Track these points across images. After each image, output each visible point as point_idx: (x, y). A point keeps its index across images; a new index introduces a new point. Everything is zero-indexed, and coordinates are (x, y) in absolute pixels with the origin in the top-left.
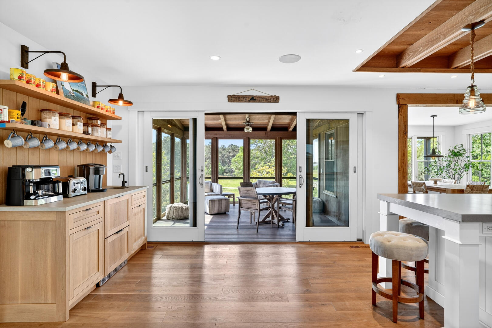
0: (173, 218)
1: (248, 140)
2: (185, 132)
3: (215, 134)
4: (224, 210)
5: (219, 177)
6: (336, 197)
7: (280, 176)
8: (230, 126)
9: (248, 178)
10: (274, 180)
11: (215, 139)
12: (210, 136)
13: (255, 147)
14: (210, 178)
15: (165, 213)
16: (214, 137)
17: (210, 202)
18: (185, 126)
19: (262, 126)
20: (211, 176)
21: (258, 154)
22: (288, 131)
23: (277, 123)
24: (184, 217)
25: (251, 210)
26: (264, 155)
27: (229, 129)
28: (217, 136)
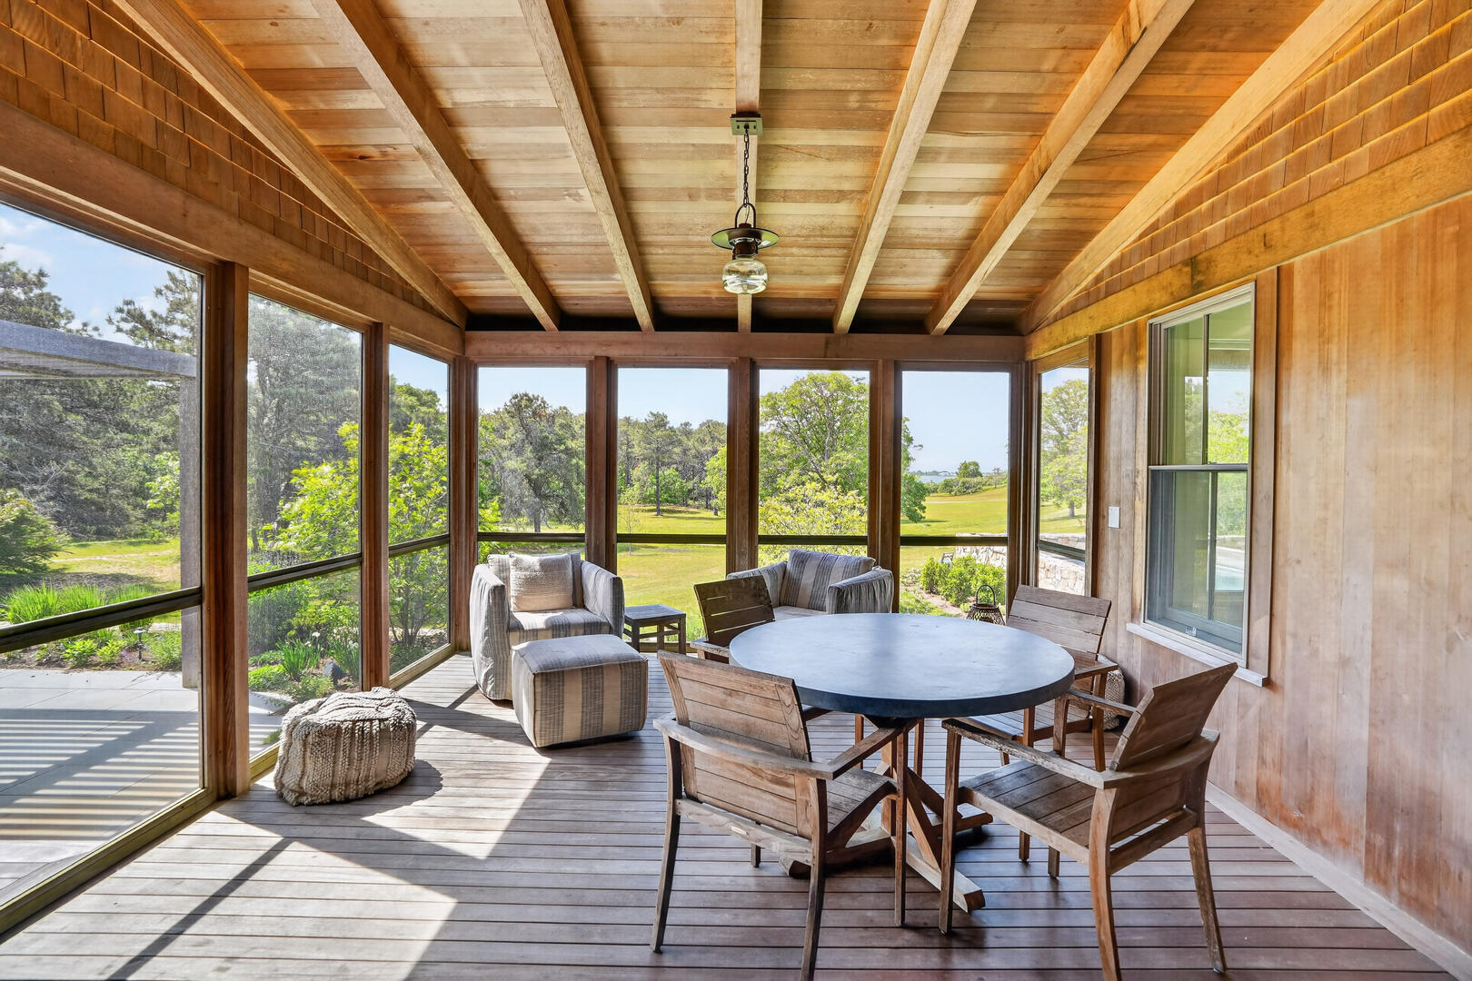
0: (302, 794)
1: (748, 371)
2: (469, 333)
3: (601, 344)
4: (618, 722)
5: (618, 535)
6: (1267, 683)
7: (889, 532)
8: (671, 308)
9: (746, 543)
10: (862, 552)
11: (604, 365)
12: (579, 352)
13: (772, 428)
14: (578, 538)
15: (277, 750)
16: (596, 357)
17: (538, 683)
18: (470, 306)
19: (815, 308)
20: (583, 531)
21: (784, 446)
22: (928, 333)
23: (884, 295)
24: (371, 784)
25: (759, 833)
26: (801, 450)
27: (666, 319)
28: (613, 352)
